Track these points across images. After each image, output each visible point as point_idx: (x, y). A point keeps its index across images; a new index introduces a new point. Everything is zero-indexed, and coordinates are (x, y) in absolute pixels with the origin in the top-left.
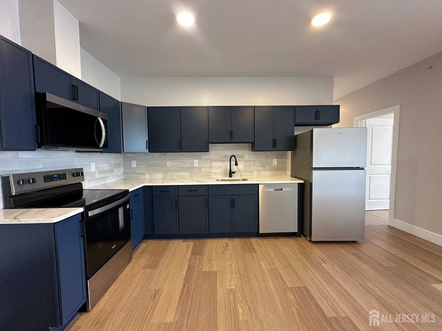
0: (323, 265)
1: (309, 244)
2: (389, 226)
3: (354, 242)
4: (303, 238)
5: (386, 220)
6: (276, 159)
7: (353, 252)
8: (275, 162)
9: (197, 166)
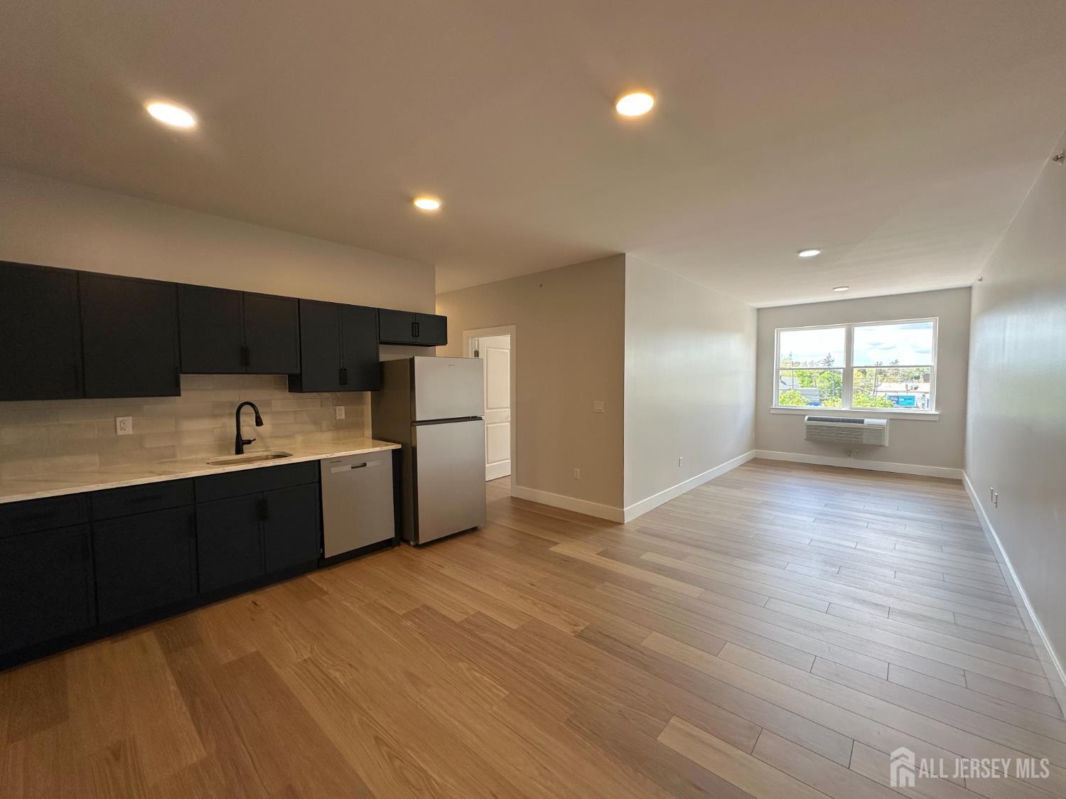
0: (442, 571)
1: (414, 551)
2: (512, 497)
3: (474, 529)
4: (404, 546)
5: (508, 489)
6: (343, 408)
7: (474, 542)
8: (341, 412)
9: (131, 432)
